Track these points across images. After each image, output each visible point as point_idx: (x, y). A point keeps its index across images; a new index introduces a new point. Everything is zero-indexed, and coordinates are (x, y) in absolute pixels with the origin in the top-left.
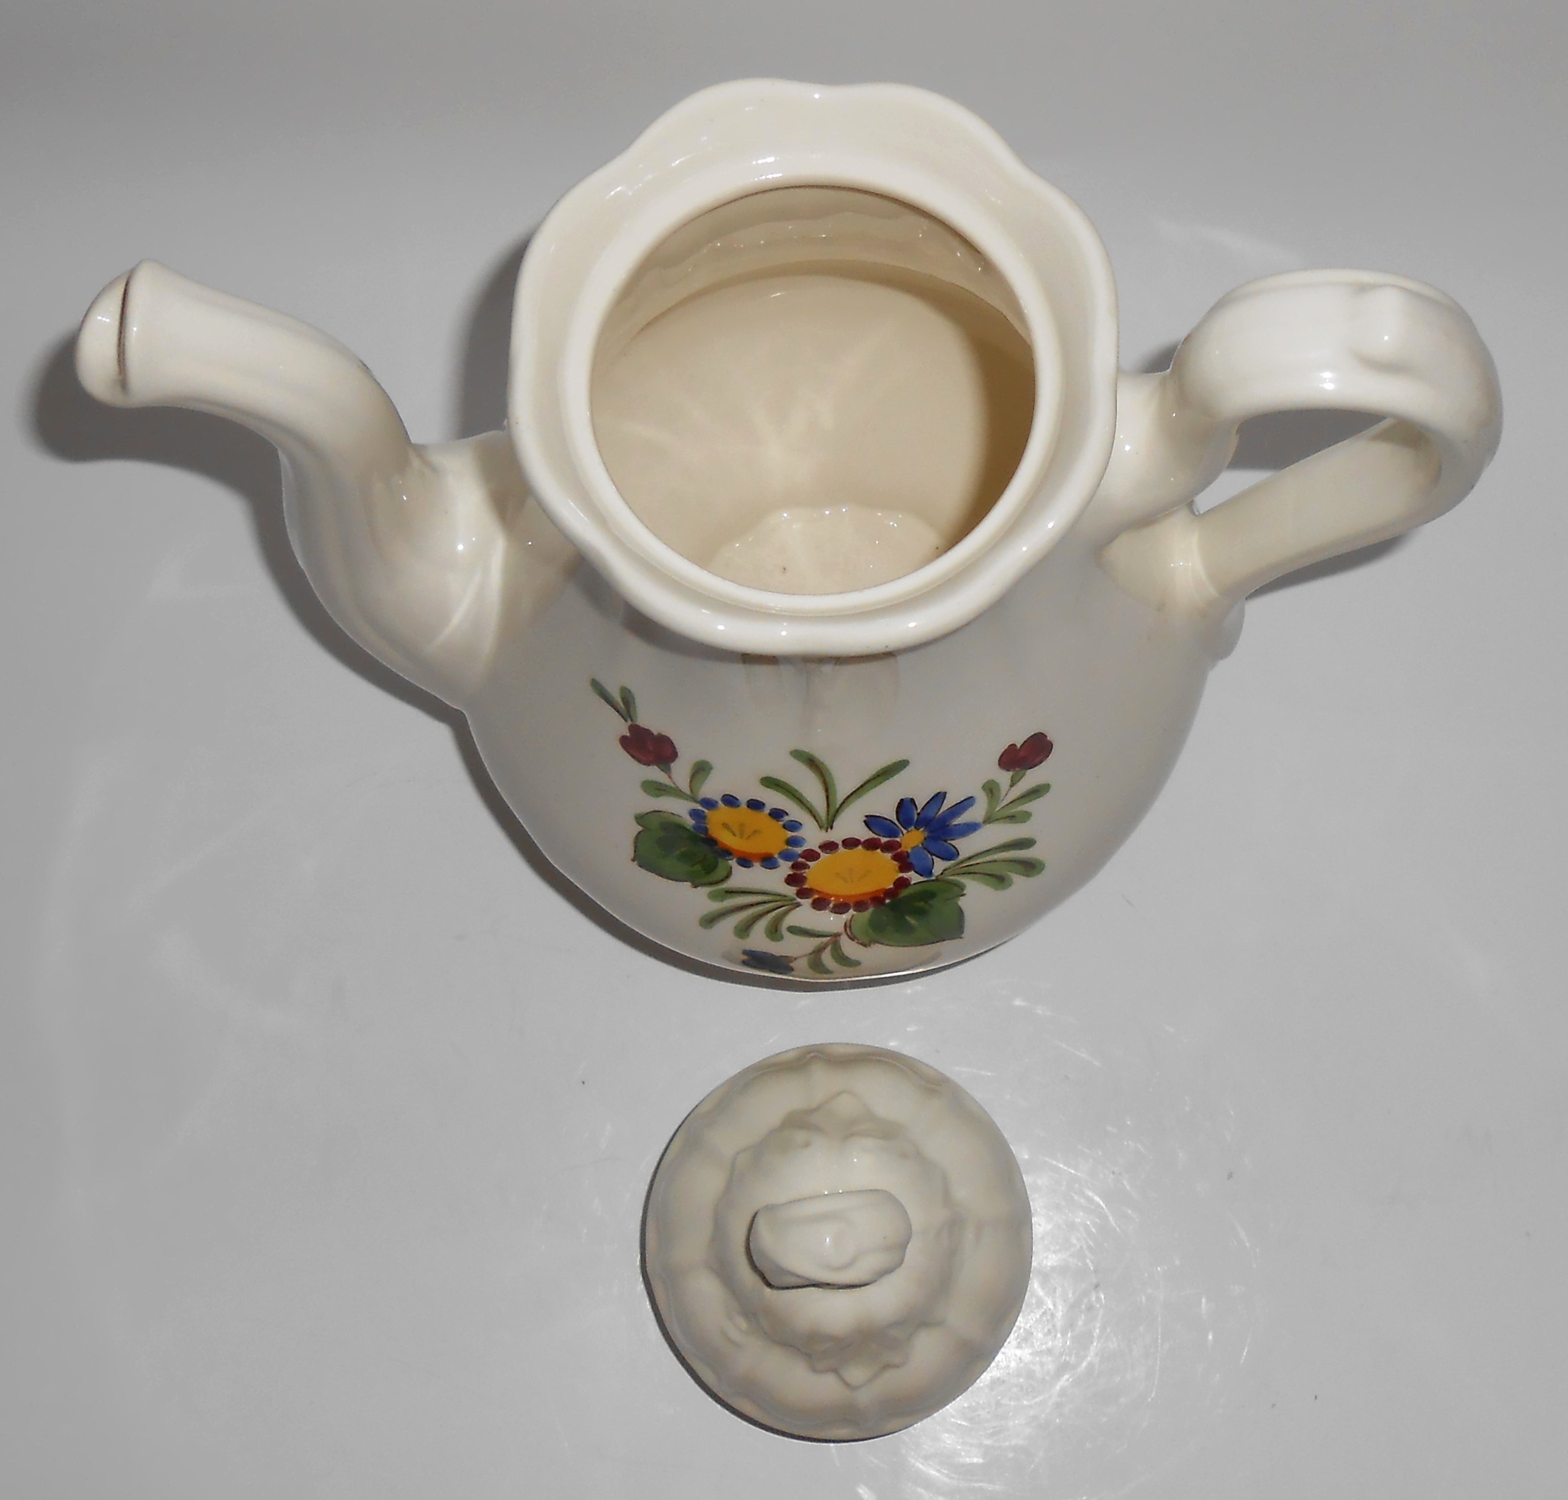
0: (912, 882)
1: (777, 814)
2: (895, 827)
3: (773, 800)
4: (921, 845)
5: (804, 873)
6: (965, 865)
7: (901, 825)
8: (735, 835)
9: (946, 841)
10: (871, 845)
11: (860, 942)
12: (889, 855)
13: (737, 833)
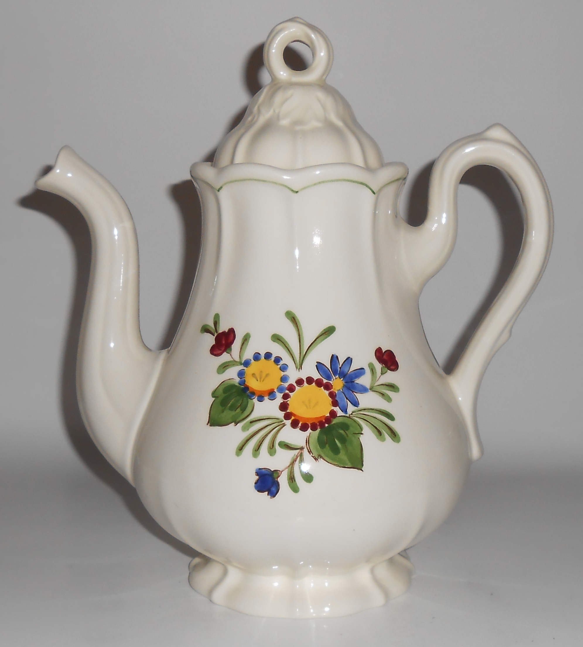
0: (338, 415)
1: (278, 360)
2: (330, 373)
3: (277, 350)
4: (341, 390)
5: (288, 401)
6: (361, 413)
7: (333, 373)
8: (257, 380)
9: (353, 392)
10: (319, 383)
11: (313, 455)
12: (327, 392)
13: (259, 379)
